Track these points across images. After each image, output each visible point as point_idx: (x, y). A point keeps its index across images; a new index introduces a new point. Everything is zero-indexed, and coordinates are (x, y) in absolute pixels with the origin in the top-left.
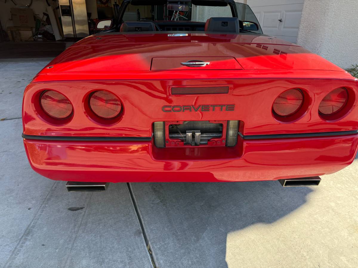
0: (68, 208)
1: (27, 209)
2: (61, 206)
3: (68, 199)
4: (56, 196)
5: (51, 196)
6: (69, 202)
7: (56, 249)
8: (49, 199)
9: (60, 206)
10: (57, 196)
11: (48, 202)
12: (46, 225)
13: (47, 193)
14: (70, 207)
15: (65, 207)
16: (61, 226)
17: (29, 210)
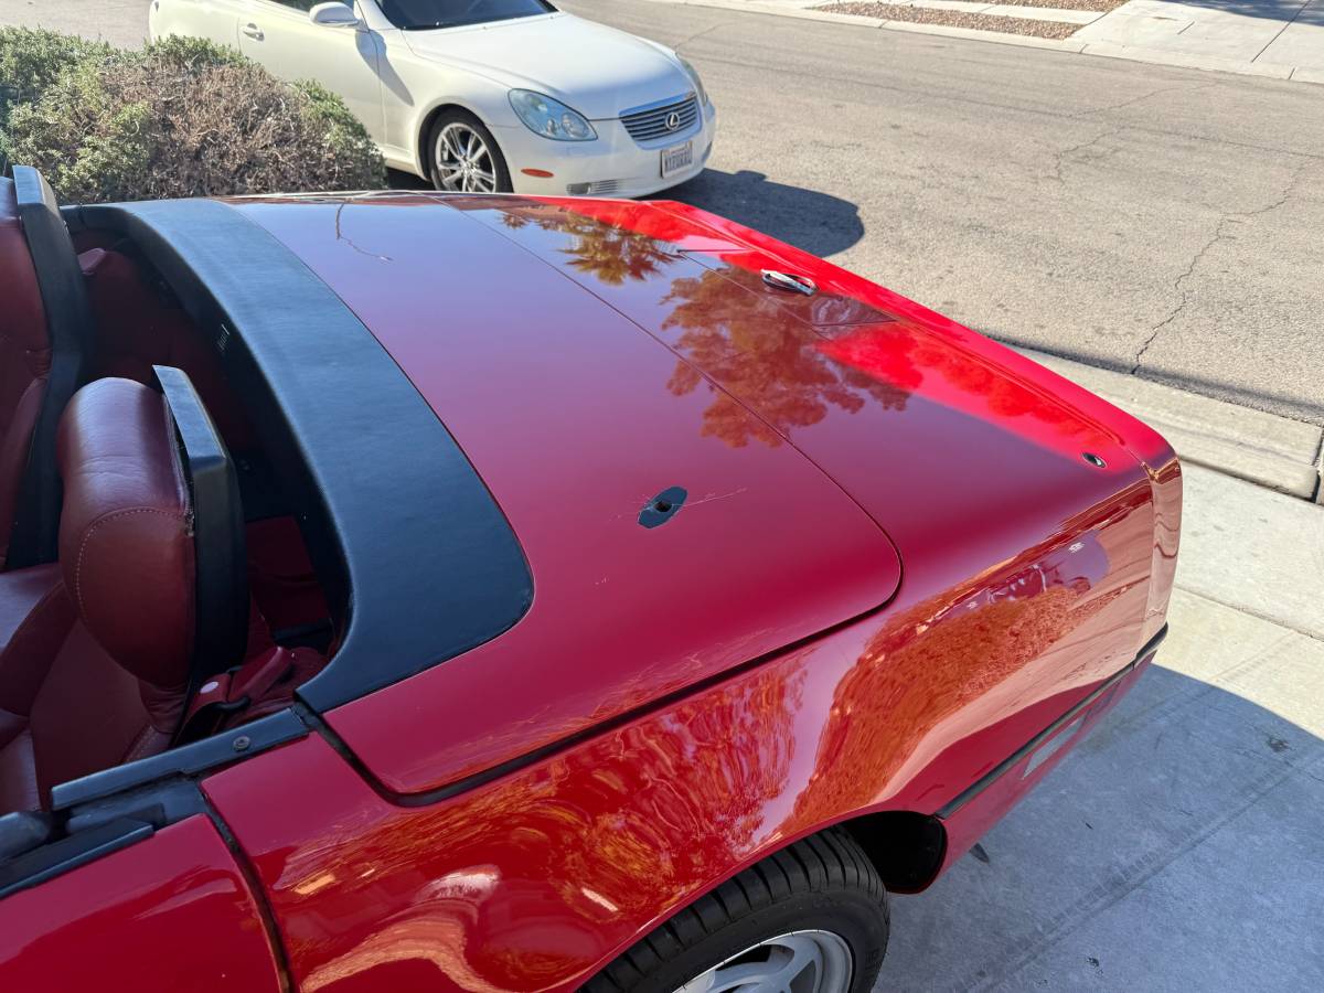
0: (986, 864)
1: (1102, 965)
2: (1001, 889)
3: (968, 891)
4: (998, 939)
5: (1011, 950)
6: (973, 879)
7: (1065, 797)
8: (1025, 943)
9: (1004, 892)
10: (997, 934)
11: (1030, 935)
12: (1066, 867)
13: (1018, 976)
14: (979, 863)
15: (991, 873)
16: (1029, 834)
17: (1098, 958)
